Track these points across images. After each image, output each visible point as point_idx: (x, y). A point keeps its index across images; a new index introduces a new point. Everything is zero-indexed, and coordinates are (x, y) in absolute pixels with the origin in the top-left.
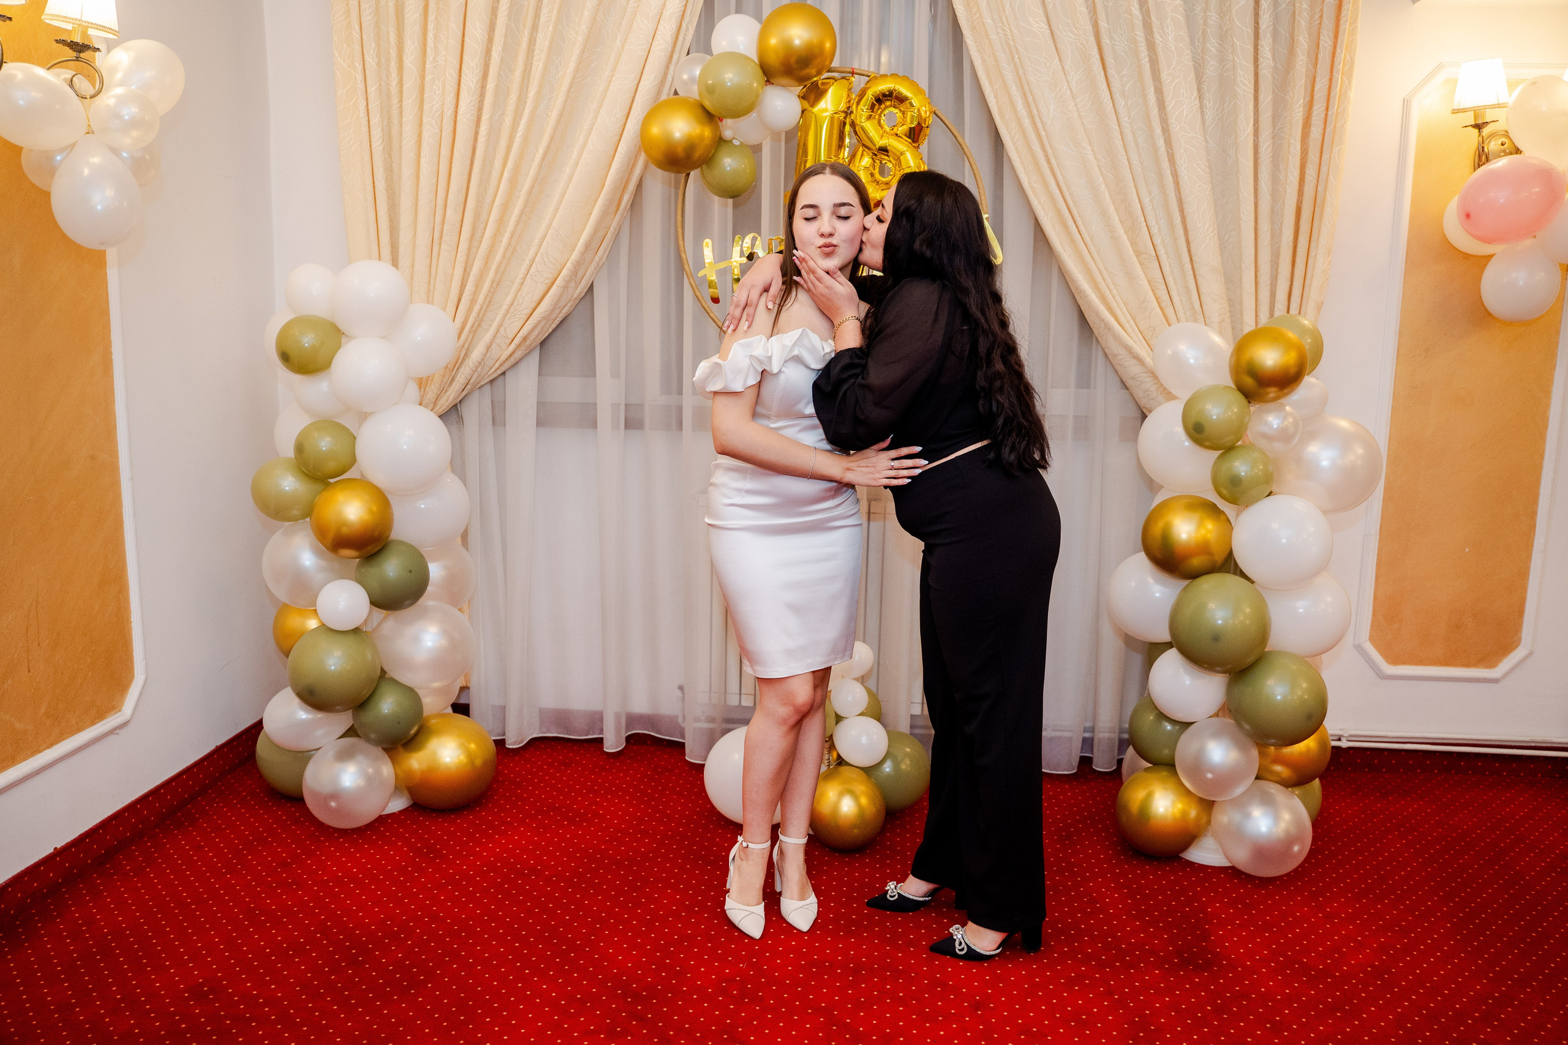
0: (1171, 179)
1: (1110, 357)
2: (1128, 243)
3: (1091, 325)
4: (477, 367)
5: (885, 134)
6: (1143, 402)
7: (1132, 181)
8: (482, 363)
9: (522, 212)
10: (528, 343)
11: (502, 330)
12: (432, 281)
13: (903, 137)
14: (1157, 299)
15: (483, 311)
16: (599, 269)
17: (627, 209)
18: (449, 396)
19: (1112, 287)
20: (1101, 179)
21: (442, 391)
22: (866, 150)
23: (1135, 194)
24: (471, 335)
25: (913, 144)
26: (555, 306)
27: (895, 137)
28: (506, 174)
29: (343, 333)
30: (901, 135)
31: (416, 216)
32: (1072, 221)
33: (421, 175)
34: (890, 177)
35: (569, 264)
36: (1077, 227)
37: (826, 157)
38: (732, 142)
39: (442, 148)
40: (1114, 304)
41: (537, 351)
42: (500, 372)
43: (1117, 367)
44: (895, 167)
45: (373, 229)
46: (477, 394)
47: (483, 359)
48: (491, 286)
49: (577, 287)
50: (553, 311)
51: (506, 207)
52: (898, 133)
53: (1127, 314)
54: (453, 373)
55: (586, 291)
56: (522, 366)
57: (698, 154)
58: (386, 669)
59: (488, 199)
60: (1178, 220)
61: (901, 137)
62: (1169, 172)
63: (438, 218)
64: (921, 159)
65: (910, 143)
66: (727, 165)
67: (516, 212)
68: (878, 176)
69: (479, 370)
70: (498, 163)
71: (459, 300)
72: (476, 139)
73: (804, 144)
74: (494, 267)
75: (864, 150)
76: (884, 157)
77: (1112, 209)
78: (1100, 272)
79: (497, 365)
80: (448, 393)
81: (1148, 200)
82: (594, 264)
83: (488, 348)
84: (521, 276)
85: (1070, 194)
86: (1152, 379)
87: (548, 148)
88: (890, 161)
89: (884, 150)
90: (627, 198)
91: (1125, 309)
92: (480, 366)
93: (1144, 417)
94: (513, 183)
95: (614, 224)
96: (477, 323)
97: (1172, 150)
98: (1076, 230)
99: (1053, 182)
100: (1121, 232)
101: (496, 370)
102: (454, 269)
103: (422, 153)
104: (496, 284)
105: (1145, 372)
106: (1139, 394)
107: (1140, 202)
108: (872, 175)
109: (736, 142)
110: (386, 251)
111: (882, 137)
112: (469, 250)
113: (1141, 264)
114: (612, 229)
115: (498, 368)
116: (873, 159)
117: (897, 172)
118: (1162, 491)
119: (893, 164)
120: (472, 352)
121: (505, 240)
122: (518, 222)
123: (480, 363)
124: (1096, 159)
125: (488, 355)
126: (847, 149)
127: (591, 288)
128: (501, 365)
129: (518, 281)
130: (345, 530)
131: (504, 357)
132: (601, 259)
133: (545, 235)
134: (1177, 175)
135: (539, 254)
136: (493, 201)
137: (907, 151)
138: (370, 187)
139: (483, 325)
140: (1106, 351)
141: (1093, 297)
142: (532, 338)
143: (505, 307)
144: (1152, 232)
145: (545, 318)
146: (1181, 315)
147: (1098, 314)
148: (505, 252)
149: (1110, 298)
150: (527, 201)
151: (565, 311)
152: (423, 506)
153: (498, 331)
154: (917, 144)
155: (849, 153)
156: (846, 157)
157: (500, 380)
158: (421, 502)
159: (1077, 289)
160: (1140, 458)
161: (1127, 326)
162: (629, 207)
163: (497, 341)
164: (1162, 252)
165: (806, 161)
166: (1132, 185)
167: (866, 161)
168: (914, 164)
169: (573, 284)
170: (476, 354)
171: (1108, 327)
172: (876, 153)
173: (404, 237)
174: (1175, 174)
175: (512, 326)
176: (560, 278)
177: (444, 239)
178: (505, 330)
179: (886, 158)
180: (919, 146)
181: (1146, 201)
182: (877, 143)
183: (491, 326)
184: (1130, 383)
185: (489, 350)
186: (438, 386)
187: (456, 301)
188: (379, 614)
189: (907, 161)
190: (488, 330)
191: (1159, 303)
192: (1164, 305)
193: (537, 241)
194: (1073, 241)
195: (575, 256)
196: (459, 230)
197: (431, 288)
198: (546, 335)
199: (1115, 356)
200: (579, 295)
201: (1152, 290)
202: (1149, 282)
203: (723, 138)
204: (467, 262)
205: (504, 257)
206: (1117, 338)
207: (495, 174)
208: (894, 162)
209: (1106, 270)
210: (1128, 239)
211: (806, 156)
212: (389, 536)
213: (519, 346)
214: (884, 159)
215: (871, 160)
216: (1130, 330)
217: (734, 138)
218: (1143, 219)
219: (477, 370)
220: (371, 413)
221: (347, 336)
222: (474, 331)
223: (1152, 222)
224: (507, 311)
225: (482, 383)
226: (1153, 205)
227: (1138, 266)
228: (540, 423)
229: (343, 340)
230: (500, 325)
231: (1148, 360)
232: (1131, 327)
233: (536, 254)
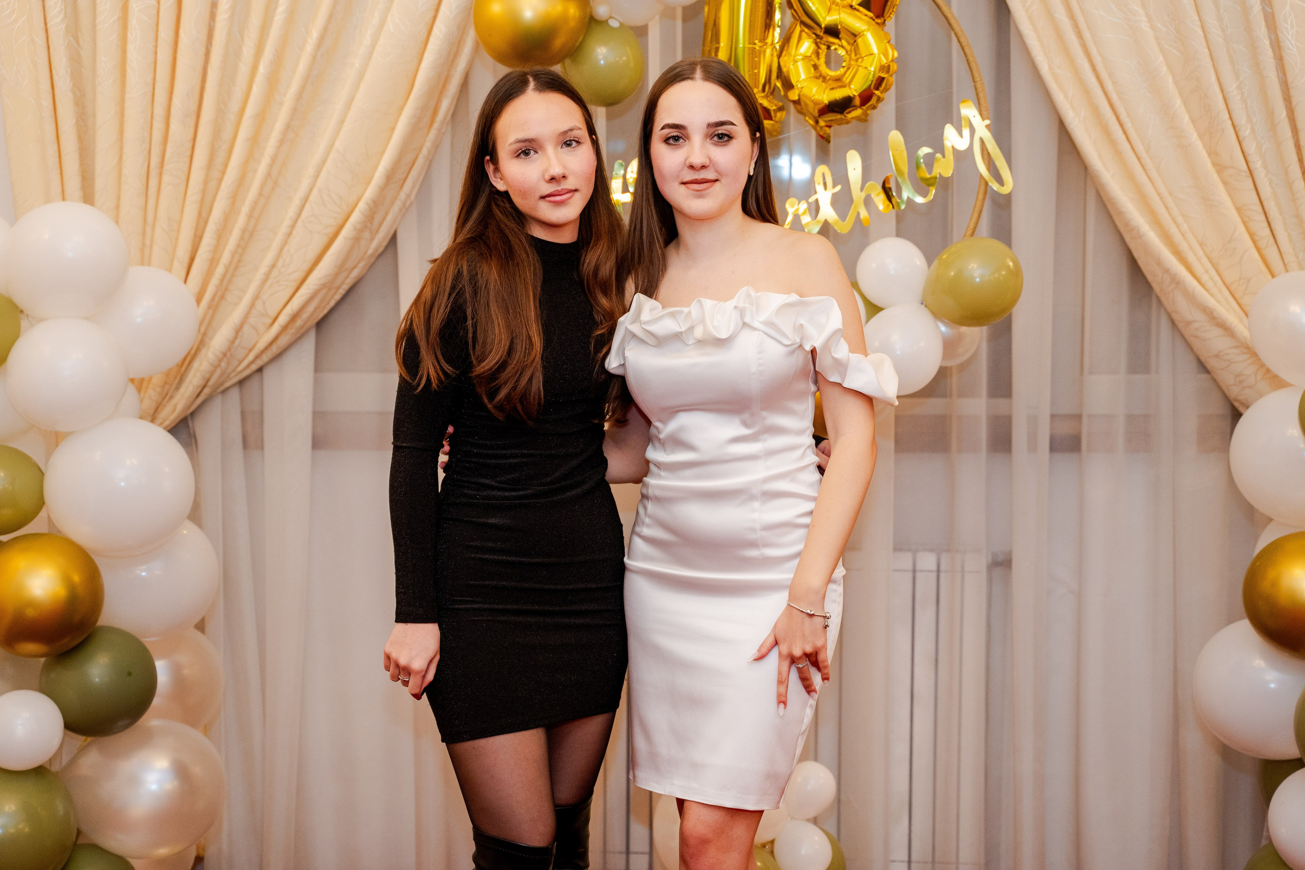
0: (1269, 52)
1: (1181, 326)
2: (1204, 154)
3: (1150, 278)
4: (220, 361)
5: (834, 6)
6: (1234, 392)
7: (1208, 58)
8: (228, 355)
9: (288, 127)
10: (299, 323)
11: (259, 304)
12: (149, 230)
13: (861, 9)
14: (1252, 235)
15: (228, 277)
16: (405, 210)
17: (447, 121)
18: (176, 406)
19: (1180, 220)
20: (1161, 59)
21: (165, 397)
22: (806, 30)
23: (1213, 78)
24: (211, 312)
25: (877, 20)
26: (341, 267)
27: (849, 11)
28: (262, 69)
29: (22, 311)
30: (857, 7)
31: (121, 131)
32: (1116, 123)
33: (129, 70)
34: (842, 70)
35: (362, 205)
36: (1125, 132)
37: (747, 42)
38: (608, 24)
39: (161, 28)
40: (1184, 246)
41: (312, 335)
42: (254, 367)
43: (1192, 340)
44: (850, 55)
45: (52, 150)
46: (217, 402)
47: (229, 349)
48: (242, 238)
49: (372, 239)
50: (337, 275)
51: (261, 119)
52: (854, 4)
53: (1205, 260)
54: (183, 369)
55: (385, 243)
56: (290, 359)
57: (559, 42)
58: (84, 828)
59: (235, 106)
60: (1281, 114)
61: (858, 10)
62: (1267, 42)
63: (157, 136)
64: (889, 42)
65: (871, 18)
66: (601, 57)
67: (279, 126)
68: (823, 68)
69: (223, 364)
70: (248, 51)
71: (192, 260)
72: (213, 16)
73: (715, 21)
74: (245, 209)
75: (801, 31)
76: (832, 40)
77: (1178, 102)
78: (1161, 198)
79: (251, 357)
80: (174, 402)
81: (1235, 86)
82: (398, 204)
83: (238, 330)
84: (287, 222)
85: (1114, 83)
86: (1246, 356)
87: (325, 29)
88: (842, 47)
89: (833, 31)
90: (446, 104)
91: (1201, 253)
92: (225, 360)
93: (1236, 415)
94: (272, 82)
95: (428, 144)
96: (219, 294)
97: (1272, 8)
98: (1123, 137)
99: (1086, 66)
100: (1194, 137)
101: (248, 366)
102: (182, 212)
103: (129, 36)
104: (248, 236)
105: (1235, 347)
106: (1227, 379)
107: (1222, 90)
108: (815, 67)
109: (614, 24)
110: (73, 183)
111: (830, 10)
112: (206, 183)
113: (1225, 183)
114: (425, 151)
115: (252, 362)
116: (816, 44)
117: (853, 63)
118: (1271, 526)
119: (847, 51)
120: (211, 339)
121: (262, 168)
122: (281, 142)
123: (225, 355)
124: (1153, 27)
125: (237, 342)
126: (778, 30)
127: (393, 240)
128: (257, 357)
129: (283, 229)
130: (30, 613)
131: (261, 345)
132: (408, 196)
133: (324, 161)
134: (1279, 47)
135: (315, 191)
136: (242, 110)
137: (868, 30)
138: (45, 85)
139: (229, 297)
140: (1174, 316)
141: (1152, 236)
142: (305, 315)
143: (263, 269)
144: (1241, 134)
145: (328, 285)
146: (1290, 258)
147: (1159, 263)
148: (263, 186)
149: (1178, 238)
150: (295, 110)
151: (355, 274)
152: (144, 574)
153: (252, 305)
154: (882, 19)
155: (781, 35)
156: (776, 41)
157: (255, 381)
158: (144, 567)
159: (1127, 224)
160: (1234, 475)
161: (1205, 278)
162: (449, 117)
163: (252, 320)
164: (1257, 165)
165: (717, 49)
166: (1209, 65)
167: (807, 46)
168: (879, 49)
169: (367, 235)
170: (219, 341)
171: (1176, 281)
172: (821, 34)
173: (103, 163)
174: (1277, 46)
175: (275, 298)
176: (348, 226)
177: (167, 167)
178: (264, 303)
179: (836, 41)
180: (884, 23)
181: (1232, 87)
182: (821, 20)
183: (241, 298)
184: (1212, 363)
185: (240, 334)
186: (159, 390)
187: (186, 260)
188: (78, 740)
189: (868, 46)
190: (237, 304)
191: (1254, 242)
192: (1262, 244)
193: (311, 170)
194: (1118, 154)
195: (370, 193)
196: (188, 153)
197: (148, 242)
198: (326, 311)
199: (1188, 323)
200: (376, 250)
201: (1245, 223)
202: (1238, 210)
203: (596, 18)
204: (202, 202)
205: (260, 194)
206: (1191, 298)
207: (244, 69)
208: (848, 48)
209: (1171, 194)
210: (1205, 146)
211: (718, 42)
212: (96, 621)
213: (285, 328)
214: (834, 43)
215: (813, 46)
216: (1210, 284)
217: (611, 17)
218: (1227, 116)
219: (219, 365)
220: (67, 435)
221: (27, 316)
222: (215, 306)
223: (1241, 119)
224: (267, 276)
225: (227, 385)
226: (1243, 94)
227: (1221, 187)
228: (317, 443)
229: (24, 323)
230: (256, 298)
231: (1241, 328)
232: (1211, 278)
233: (311, 190)
